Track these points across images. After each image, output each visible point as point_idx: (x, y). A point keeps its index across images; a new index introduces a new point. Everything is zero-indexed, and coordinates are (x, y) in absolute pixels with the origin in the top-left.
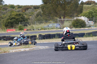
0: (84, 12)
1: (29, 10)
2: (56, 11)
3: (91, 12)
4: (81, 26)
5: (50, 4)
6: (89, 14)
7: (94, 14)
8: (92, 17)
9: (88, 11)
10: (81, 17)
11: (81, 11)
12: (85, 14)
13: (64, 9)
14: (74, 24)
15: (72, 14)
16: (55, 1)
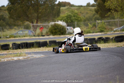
0: (62, 15)
2: (26, 14)
3: (70, 15)
4: (60, 33)
5: (19, 5)
6: (67, 18)
7: (74, 18)
8: (71, 21)
9: (66, 15)
10: (58, 21)
11: (58, 14)
12: (62, 18)
13: (37, 11)
14: (52, 30)
15: (47, 18)
16: (25, 1)
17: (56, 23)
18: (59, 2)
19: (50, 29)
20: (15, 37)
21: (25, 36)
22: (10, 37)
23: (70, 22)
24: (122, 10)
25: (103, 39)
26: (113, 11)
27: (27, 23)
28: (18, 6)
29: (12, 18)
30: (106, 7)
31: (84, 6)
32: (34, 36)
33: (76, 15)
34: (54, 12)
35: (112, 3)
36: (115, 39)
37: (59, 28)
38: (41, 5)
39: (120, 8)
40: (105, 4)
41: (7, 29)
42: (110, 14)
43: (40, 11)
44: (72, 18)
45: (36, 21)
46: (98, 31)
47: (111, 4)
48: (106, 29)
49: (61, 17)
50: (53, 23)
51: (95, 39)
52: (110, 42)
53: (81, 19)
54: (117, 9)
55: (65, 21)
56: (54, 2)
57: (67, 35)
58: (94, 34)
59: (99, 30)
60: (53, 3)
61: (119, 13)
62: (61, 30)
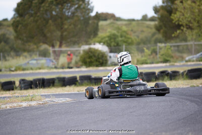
0: (101, 34)
2: (43, 33)
3: (114, 35)
4: (97, 63)
5: (32, 18)
6: (110, 39)
7: (120, 39)
8: (115, 44)
9: (108, 34)
10: (94, 44)
11: (94, 32)
12: (102, 39)
13: (60, 27)
14: (84, 58)
15: (76, 40)
16: (41, 12)
17: (92, 46)
18: (97, 13)
19: (81, 57)
20: (24, 70)
21: (40, 69)
22: (16, 70)
23: (114, 46)
24: (199, 26)
25: (168, 73)
26: (185, 29)
27: (44, 47)
28: (30, 20)
29: (20, 39)
30: (174, 22)
31: (138, 20)
32: (56, 68)
33: (124, 34)
34: (89, 29)
35: (183, 15)
36: (187, 74)
37: (97, 55)
38: (68, 18)
39: (196, 24)
40: (172, 17)
41: (11, 56)
42: (179, 33)
43: (66, 27)
44: (117, 39)
45: (58, 43)
46: (160, 60)
47: (182, 17)
48: (172, 57)
49: (99, 38)
50: (86, 47)
51: (154, 73)
52: (179, 79)
53: (132, 41)
54: (191, 25)
55: (106, 43)
56: (88, 13)
57: (109, 66)
58: (153, 65)
59: (162, 60)
60: (86, 14)
61: (195, 32)
62: (99, 58)
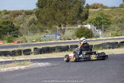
1: (19, 16)
2: (54, 18)
4: (86, 36)
5: (47, 9)
6: (96, 21)
8: (100, 24)
10: (86, 24)
11: (86, 17)
14: (78, 33)
16: (52, 5)
20: (41, 41)
21: (51, 40)
22: (36, 41)
31: (117, 8)
32: (60, 39)
33: (106, 17)
37: (86, 31)
43: (68, 14)
